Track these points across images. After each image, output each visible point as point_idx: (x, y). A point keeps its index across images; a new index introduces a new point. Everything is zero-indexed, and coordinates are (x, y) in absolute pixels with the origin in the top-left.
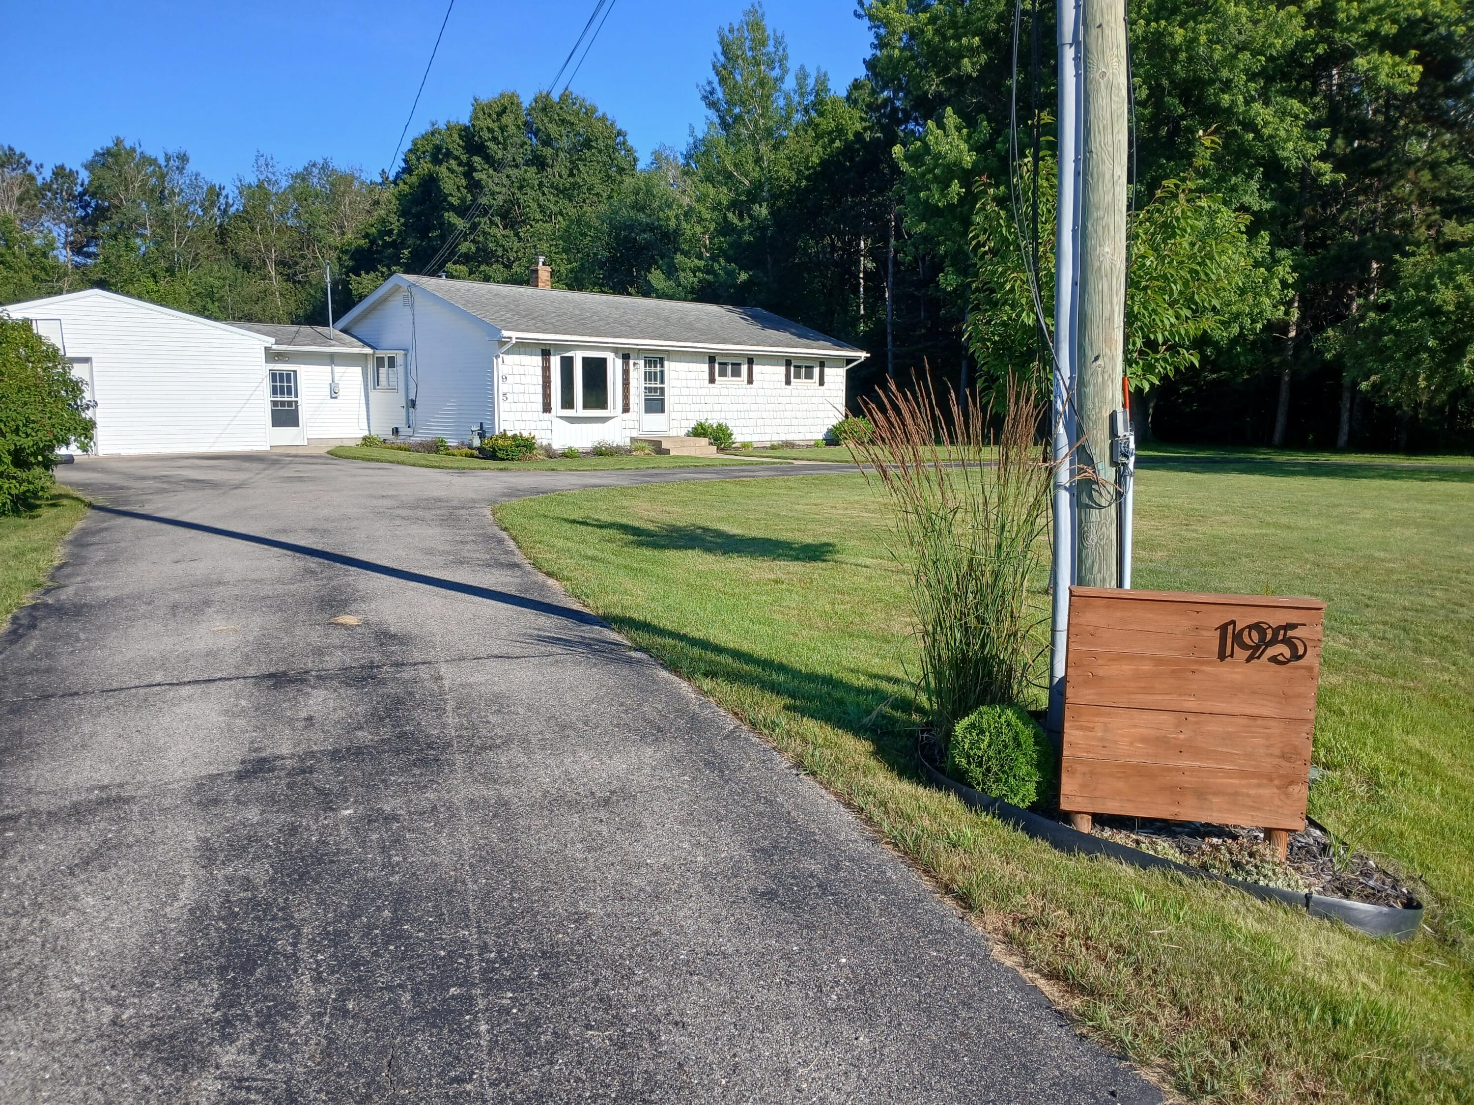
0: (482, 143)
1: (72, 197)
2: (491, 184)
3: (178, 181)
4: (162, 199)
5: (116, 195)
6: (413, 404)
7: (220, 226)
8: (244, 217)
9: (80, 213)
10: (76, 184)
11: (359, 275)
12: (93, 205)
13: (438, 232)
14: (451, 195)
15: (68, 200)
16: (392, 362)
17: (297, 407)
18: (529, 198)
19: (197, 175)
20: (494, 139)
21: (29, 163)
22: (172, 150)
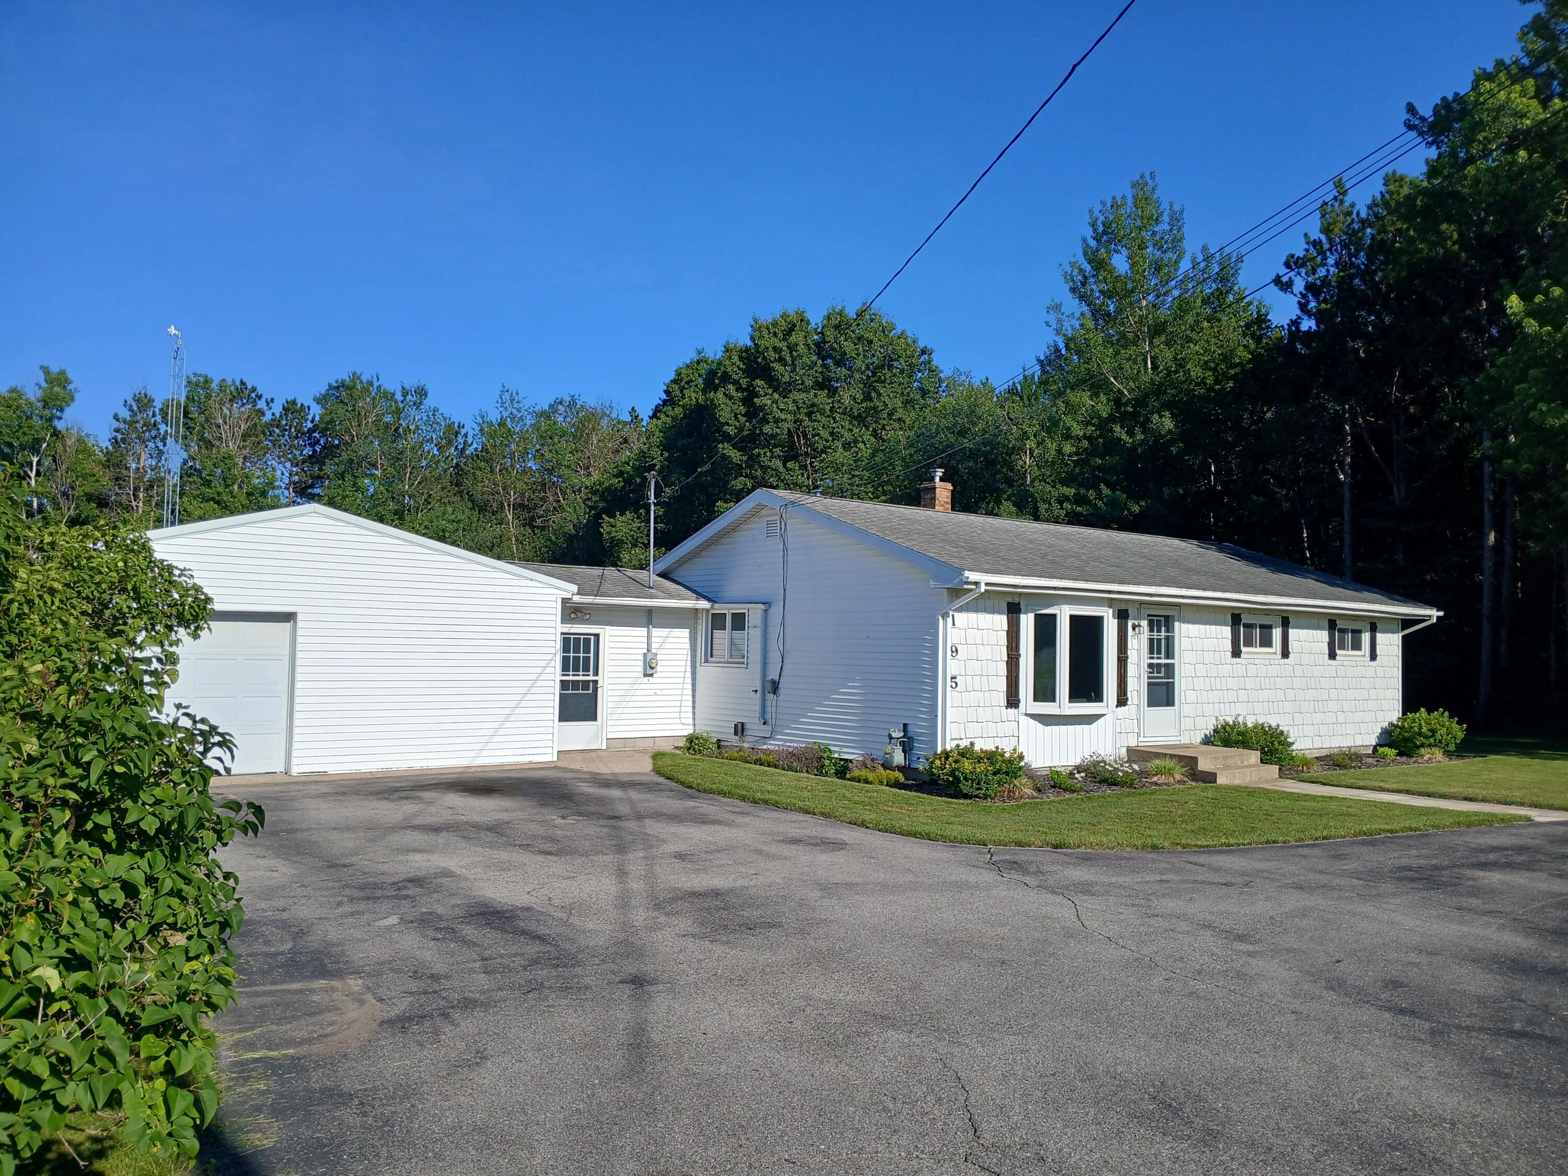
0: (767, 365)
1: (300, 433)
2: (775, 409)
3: (413, 417)
4: (396, 435)
5: (348, 431)
6: (775, 687)
7: (457, 465)
8: (485, 456)
9: (308, 451)
10: (306, 420)
11: (614, 517)
12: (322, 442)
13: (708, 467)
14: (727, 424)
15: (297, 437)
16: (739, 622)
17: (596, 690)
18: (820, 428)
19: (435, 410)
20: (781, 360)
21: (260, 397)
22: (411, 383)
